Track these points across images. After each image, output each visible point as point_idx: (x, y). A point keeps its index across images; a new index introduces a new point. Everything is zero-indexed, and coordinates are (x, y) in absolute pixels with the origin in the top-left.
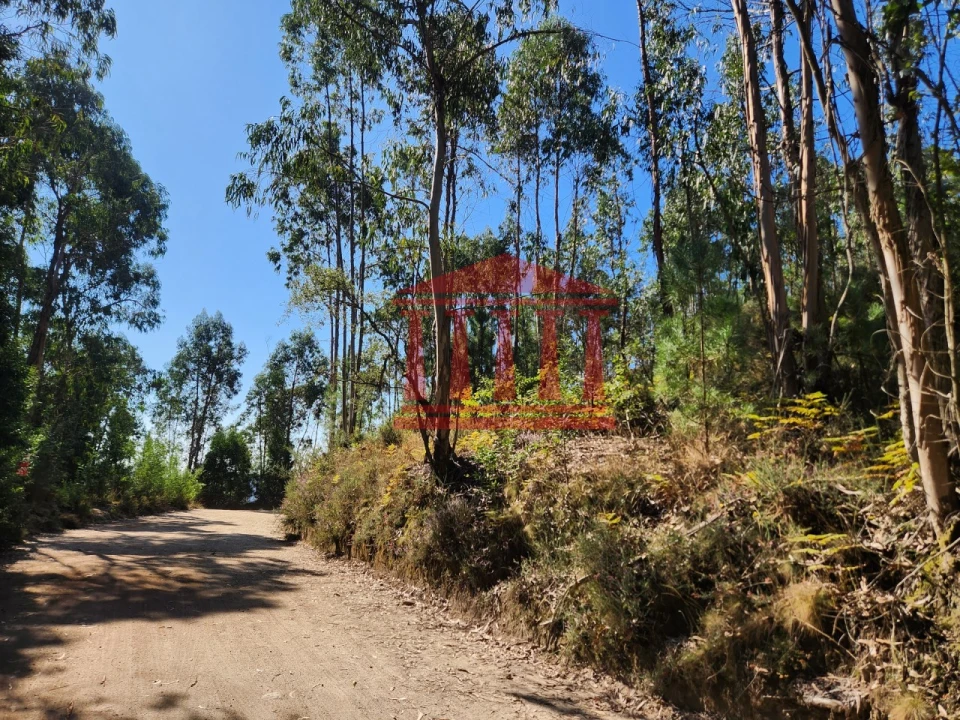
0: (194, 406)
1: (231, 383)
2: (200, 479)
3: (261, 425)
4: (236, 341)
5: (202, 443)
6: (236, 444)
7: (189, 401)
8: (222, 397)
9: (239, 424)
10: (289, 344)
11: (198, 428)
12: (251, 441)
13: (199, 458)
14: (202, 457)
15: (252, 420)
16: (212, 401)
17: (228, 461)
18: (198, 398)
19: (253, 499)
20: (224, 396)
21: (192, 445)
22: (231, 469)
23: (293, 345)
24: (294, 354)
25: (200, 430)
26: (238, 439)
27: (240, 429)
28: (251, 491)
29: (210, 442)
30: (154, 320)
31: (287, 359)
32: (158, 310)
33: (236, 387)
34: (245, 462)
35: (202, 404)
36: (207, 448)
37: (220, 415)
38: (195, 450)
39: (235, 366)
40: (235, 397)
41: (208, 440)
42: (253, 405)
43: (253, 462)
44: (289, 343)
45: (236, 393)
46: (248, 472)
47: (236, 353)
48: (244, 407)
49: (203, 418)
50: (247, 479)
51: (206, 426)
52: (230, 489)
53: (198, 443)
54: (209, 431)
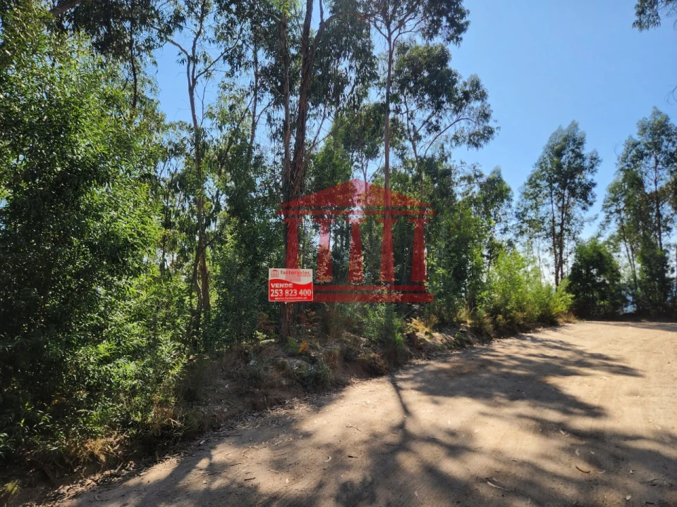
0: (551, 223)
1: (584, 196)
2: (568, 290)
3: (624, 234)
4: (586, 151)
5: (564, 257)
6: (600, 254)
7: (547, 220)
8: (576, 211)
9: (599, 235)
10: (639, 140)
11: (558, 244)
12: (617, 249)
13: (565, 271)
14: (567, 269)
15: (613, 228)
16: (567, 218)
17: (594, 272)
18: (554, 218)
19: (630, 309)
20: (579, 209)
21: (556, 260)
22: (600, 279)
23: (644, 140)
24: (649, 149)
25: (561, 247)
26: (601, 250)
27: (601, 240)
28: (627, 301)
29: (573, 255)
30: (488, 133)
31: (641, 156)
32: (491, 124)
33: (590, 199)
34: (613, 271)
35: (558, 220)
36: (570, 261)
37: (577, 229)
38: (560, 263)
39: (589, 177)
40: (590, 208)
41: (570, 253)
42: (611, 213)
43: (622, 271)
44: (637, 138)
45: (591, 204)
46: (618, 281)
47: (587, 163)
48: (602, 217)
49: (561, 234)
50: (620, 288)
51: (566, 241)
52: (603, 298)
53: (561, 258)
54: (569, 245)
